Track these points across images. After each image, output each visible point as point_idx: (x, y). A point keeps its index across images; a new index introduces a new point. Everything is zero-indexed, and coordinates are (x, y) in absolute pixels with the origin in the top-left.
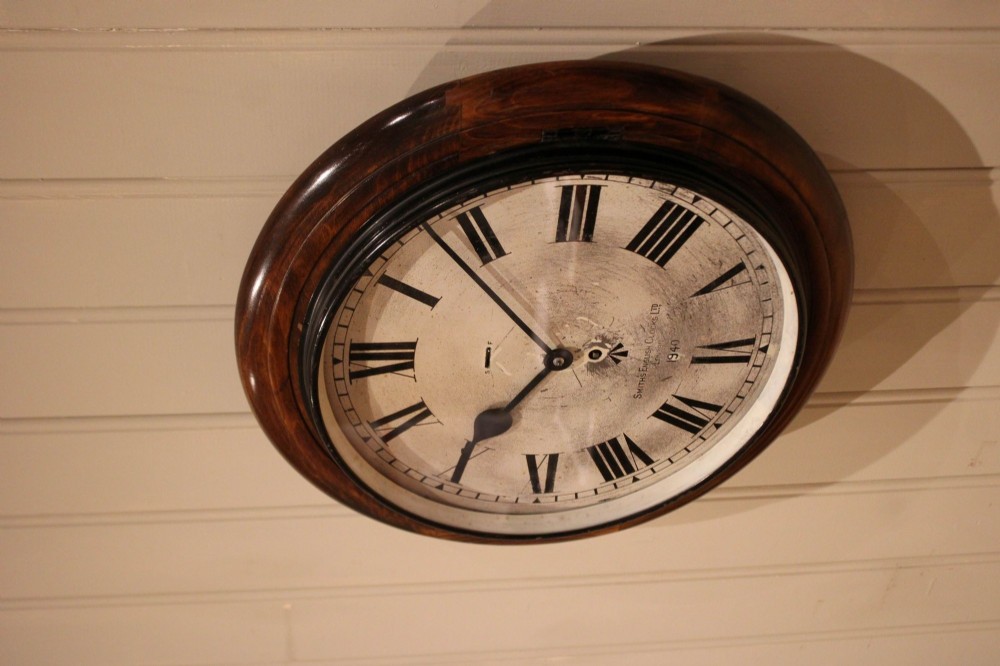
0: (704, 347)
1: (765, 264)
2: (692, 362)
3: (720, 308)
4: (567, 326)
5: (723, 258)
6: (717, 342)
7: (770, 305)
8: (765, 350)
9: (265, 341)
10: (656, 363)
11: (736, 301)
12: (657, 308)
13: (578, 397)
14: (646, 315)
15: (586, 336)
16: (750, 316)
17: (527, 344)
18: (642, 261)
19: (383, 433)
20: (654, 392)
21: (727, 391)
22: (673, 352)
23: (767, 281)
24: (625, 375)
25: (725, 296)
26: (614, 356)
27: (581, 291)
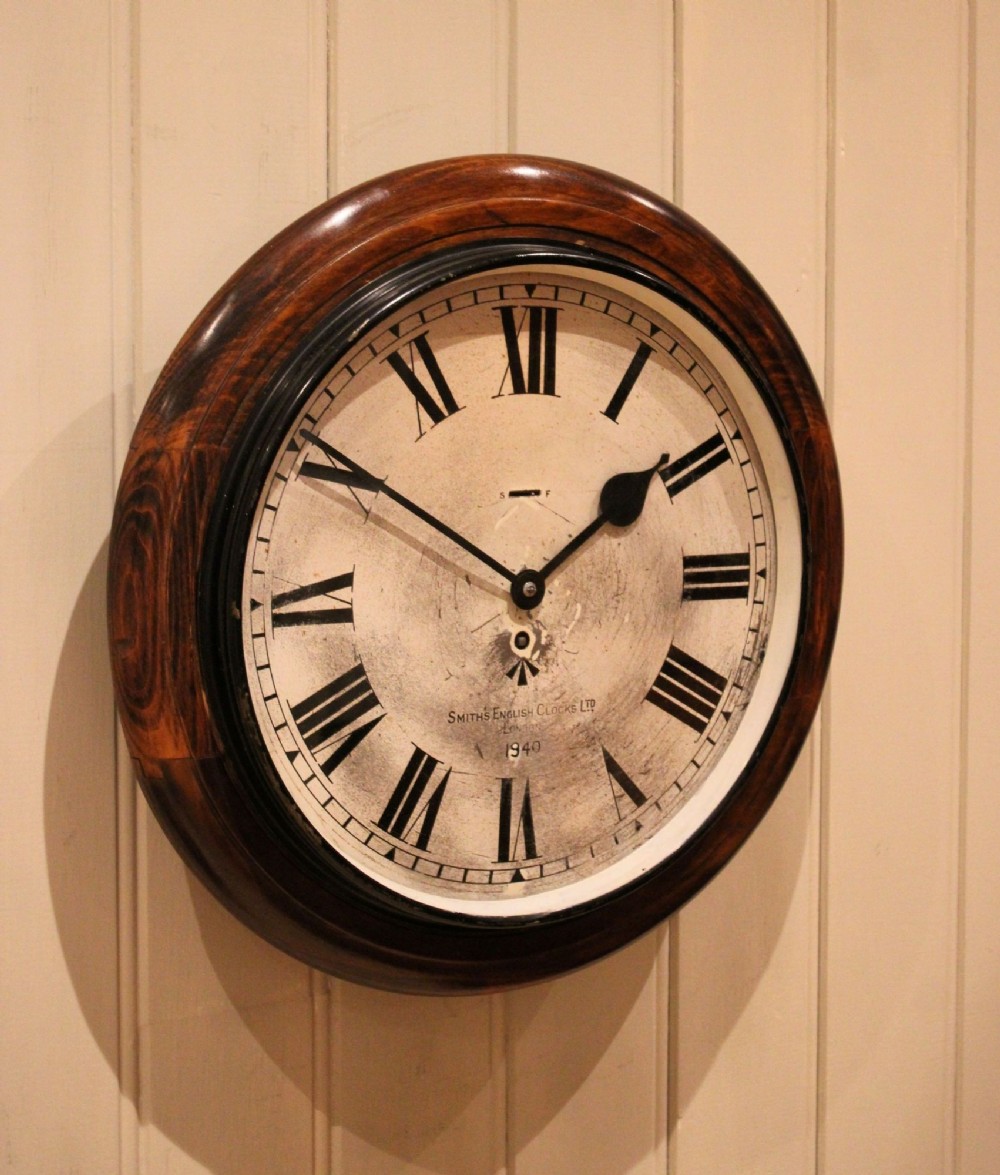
0: (527, 789)
1: (641, 831)
3: (584, 793)
4: (568, 592)
5: (653, 773)
6: (533, 805)
7: (584, 859)
8: (517, 878)
9: (558, 196)
10: (506, 730)
11: (594, 810)
12: (590, 708)
13: (455, 630)
14: (579, 696)
15: (551, 621)
16: (571, 838)
17: (543, 544)
18: (654, 670)
19: (404, 354)
20: (458, 739)
21: (451, 847)
22: (521, 749)
23: (619, 840)
24: (489, 691)
25: (601, 793)
26: (519, 668)
27: (618, 601)
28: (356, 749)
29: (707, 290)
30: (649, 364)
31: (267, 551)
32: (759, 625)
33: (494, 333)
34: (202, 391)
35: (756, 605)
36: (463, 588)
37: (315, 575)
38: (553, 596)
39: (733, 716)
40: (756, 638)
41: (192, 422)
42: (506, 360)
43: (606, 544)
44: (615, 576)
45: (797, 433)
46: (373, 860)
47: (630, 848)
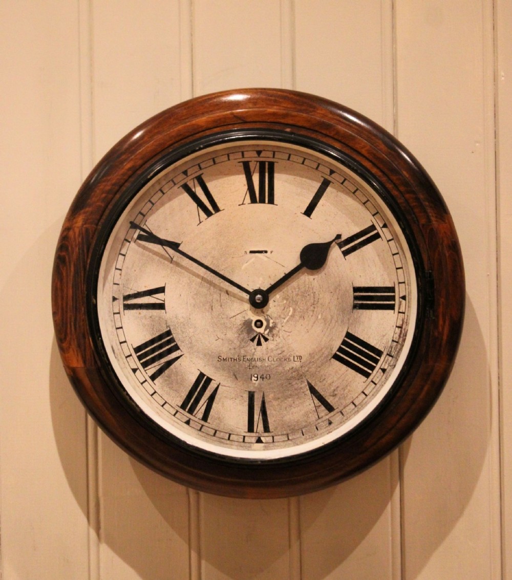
0: (263, 398)
1: (332, 425)
2: (250, 392)
3: (297, 402)
4: (285, 302)
5: (338, 396)
6: (267, 406)
7: (298, 436)
8: (259, 441)
9: (275, 107)
10: (251, 367)
11: (303, 412)
12: (299, 360)
13: (220, 317)
14: (293, 353)
15: (275, 315)
16: (290, 424)
17: (270, 277)
18: (337, 344)
19: (191, 184)
20: (224, 369)
21: (221, 422)
22: (259, 377)
23: (319, 429)
24: (240, 347)
25: (308, 404)
26: (257, 337)
27: (314, 308)
28: (168, 370)
29: (364, 152)
30: (329, 189)
31: (121, 275)
32: (402, 325)
33: (239, 174)
34: (89, 201)
35: (400, 314)
36: (224, 296)
37: (145, 287)
38: (276, 303)
39: (387, 370)
40: (401, 331)
41: (85, 215)
42: (246, 187)
43: (306, 279)
44: (312, 295)
45: (423, 225)
46: (178, 423)
47: (325, 433)
